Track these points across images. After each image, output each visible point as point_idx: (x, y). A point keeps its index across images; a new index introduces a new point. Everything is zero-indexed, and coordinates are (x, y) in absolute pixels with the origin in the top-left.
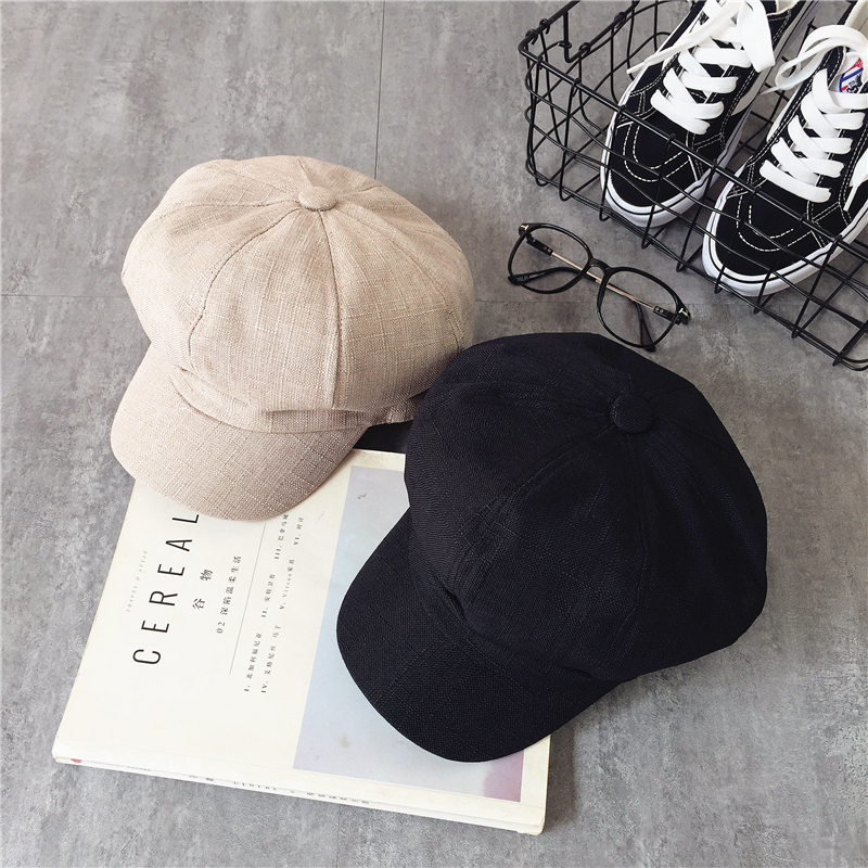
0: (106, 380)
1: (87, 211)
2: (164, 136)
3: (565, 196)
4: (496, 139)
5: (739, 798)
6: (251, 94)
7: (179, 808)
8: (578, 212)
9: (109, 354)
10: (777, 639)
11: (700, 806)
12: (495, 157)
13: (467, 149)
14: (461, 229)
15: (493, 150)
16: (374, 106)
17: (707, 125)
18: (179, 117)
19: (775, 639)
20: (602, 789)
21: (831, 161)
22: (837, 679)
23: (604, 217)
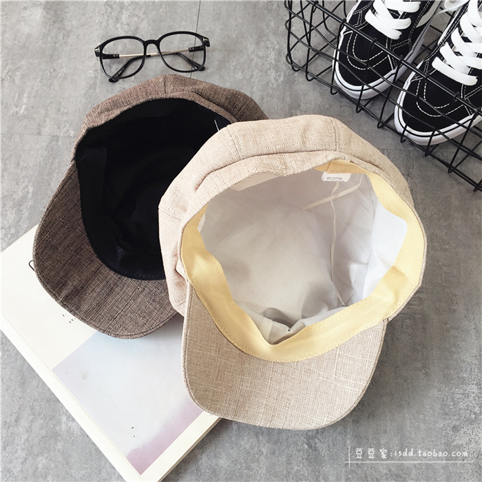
0: (16, 186)
1: (13, 81)
2: (64, 35)
3: (310, 78)
4: (269, 41)
5: (393, 469)
6: (119, 10)
7: (41, 458)
9: (20, 170)
10: (425, 367)
11: (368, 472)
12: (269, 52)
13: (251, 47)
15: (267, 48)
16: (195, 18)
17: (400, 33)
18: (74, 23)
19: (424, 367)
20: (307, 459)
21: (478, 58)
22: (463, 394)
23: (334, 92)
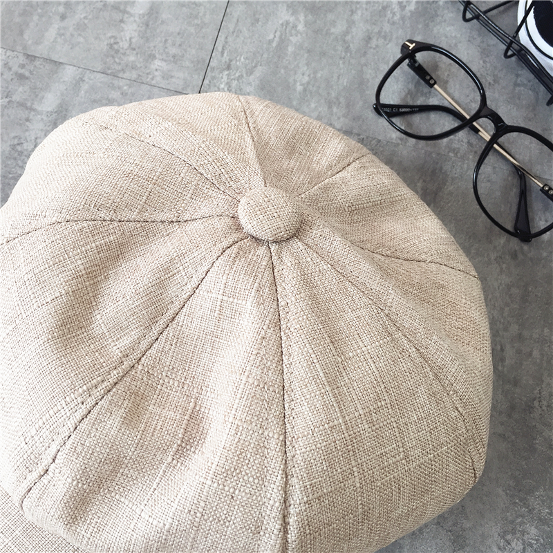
3: (469, 15)
8: (479, 40)
14: (333, 30)
23: (510, 53)
